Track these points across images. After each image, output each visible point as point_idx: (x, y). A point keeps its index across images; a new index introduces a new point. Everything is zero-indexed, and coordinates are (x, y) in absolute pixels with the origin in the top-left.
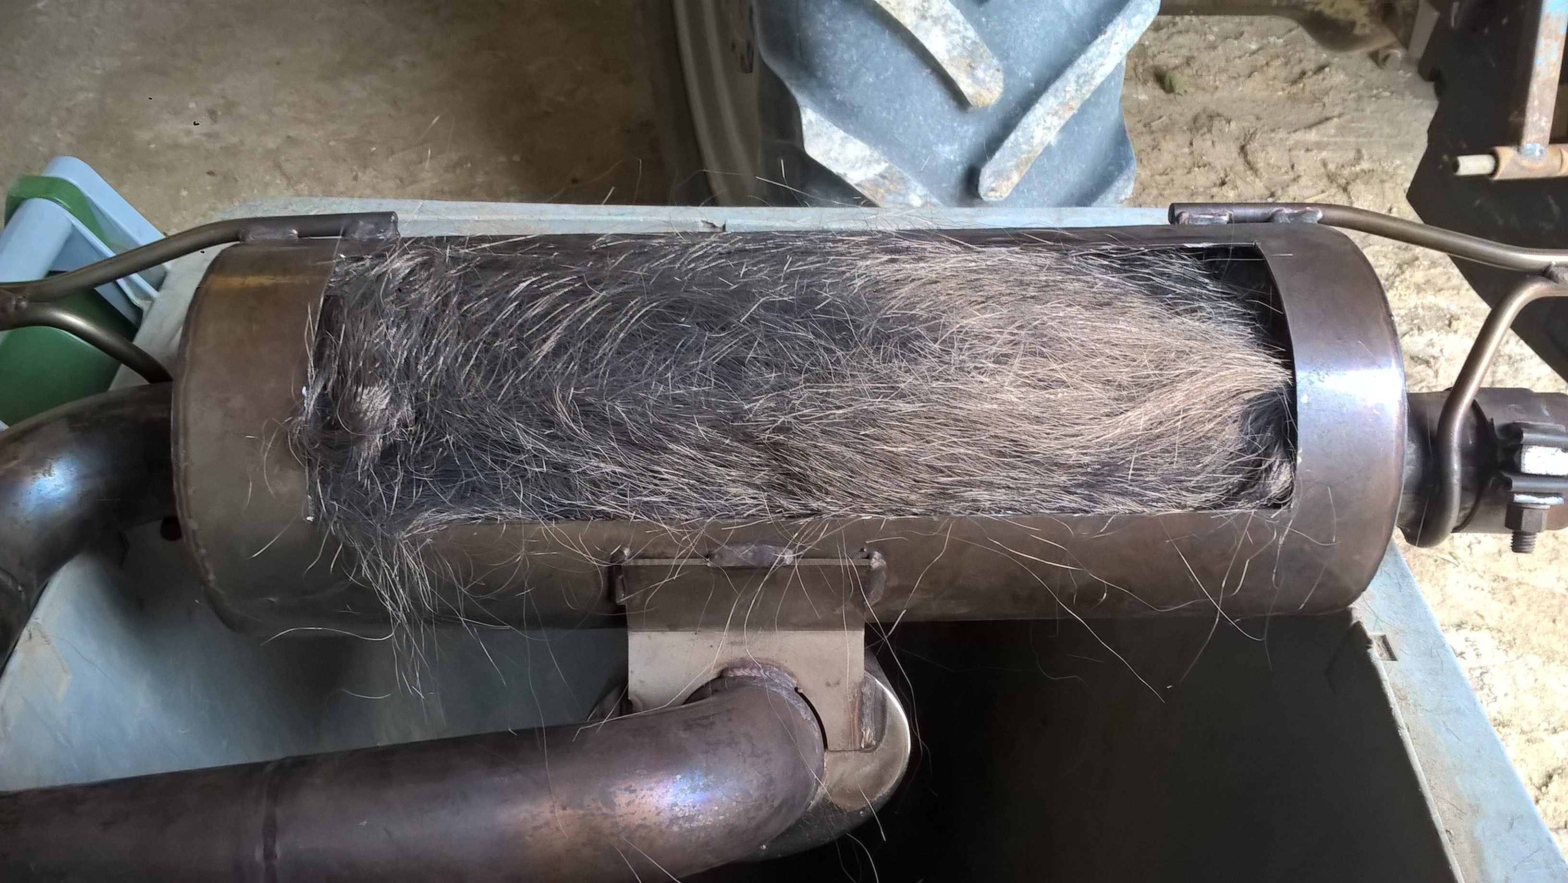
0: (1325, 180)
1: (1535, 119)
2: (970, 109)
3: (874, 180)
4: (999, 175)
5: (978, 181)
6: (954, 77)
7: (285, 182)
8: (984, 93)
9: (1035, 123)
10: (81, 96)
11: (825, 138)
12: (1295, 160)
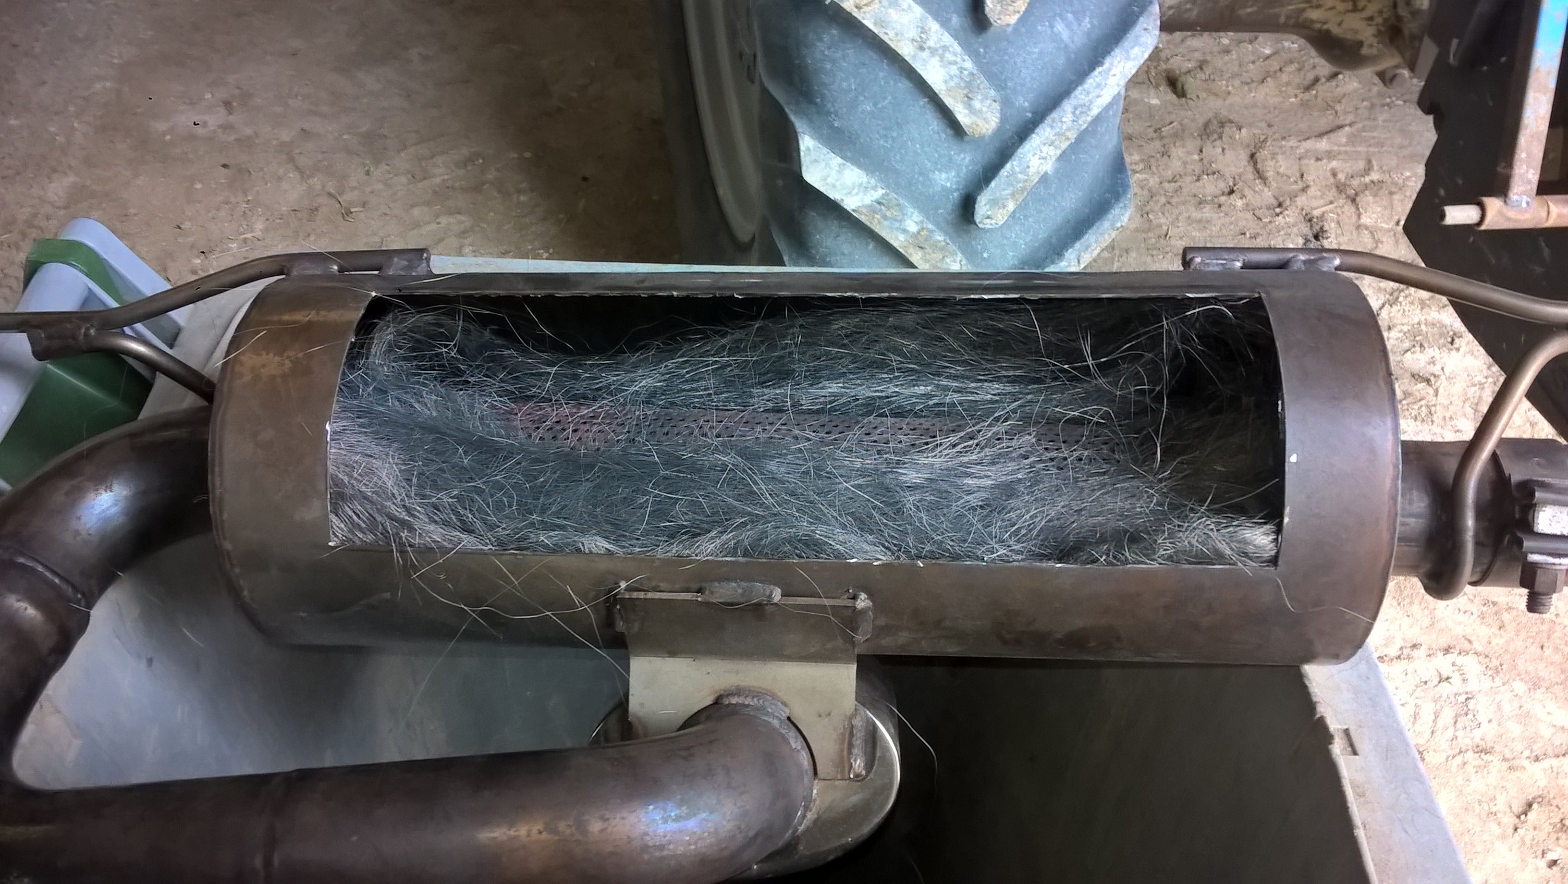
0: (1334, 190)
1: (1522, 171)
2: (966, 138)
3: (870, 206)
4: (994, 203)
5: (974, 208)
6: (951, 107)
7: (298, 176)
8: (980, 122)
9: (1032, 153)
10: (98, 86)
11: (823, 164)
12: (1304, 169)
